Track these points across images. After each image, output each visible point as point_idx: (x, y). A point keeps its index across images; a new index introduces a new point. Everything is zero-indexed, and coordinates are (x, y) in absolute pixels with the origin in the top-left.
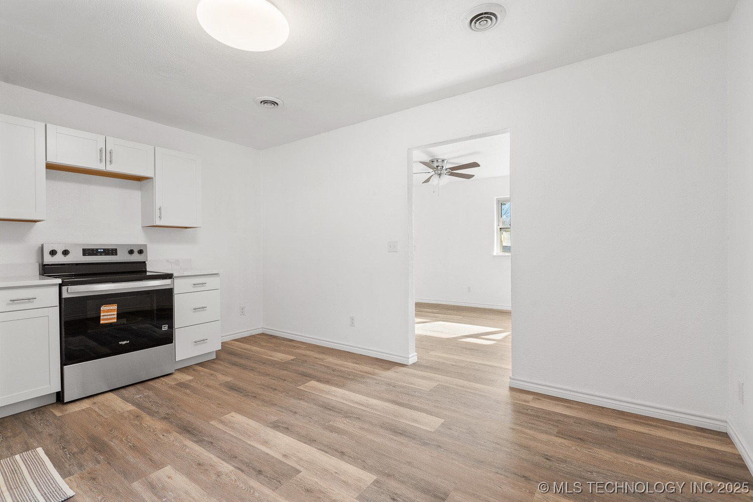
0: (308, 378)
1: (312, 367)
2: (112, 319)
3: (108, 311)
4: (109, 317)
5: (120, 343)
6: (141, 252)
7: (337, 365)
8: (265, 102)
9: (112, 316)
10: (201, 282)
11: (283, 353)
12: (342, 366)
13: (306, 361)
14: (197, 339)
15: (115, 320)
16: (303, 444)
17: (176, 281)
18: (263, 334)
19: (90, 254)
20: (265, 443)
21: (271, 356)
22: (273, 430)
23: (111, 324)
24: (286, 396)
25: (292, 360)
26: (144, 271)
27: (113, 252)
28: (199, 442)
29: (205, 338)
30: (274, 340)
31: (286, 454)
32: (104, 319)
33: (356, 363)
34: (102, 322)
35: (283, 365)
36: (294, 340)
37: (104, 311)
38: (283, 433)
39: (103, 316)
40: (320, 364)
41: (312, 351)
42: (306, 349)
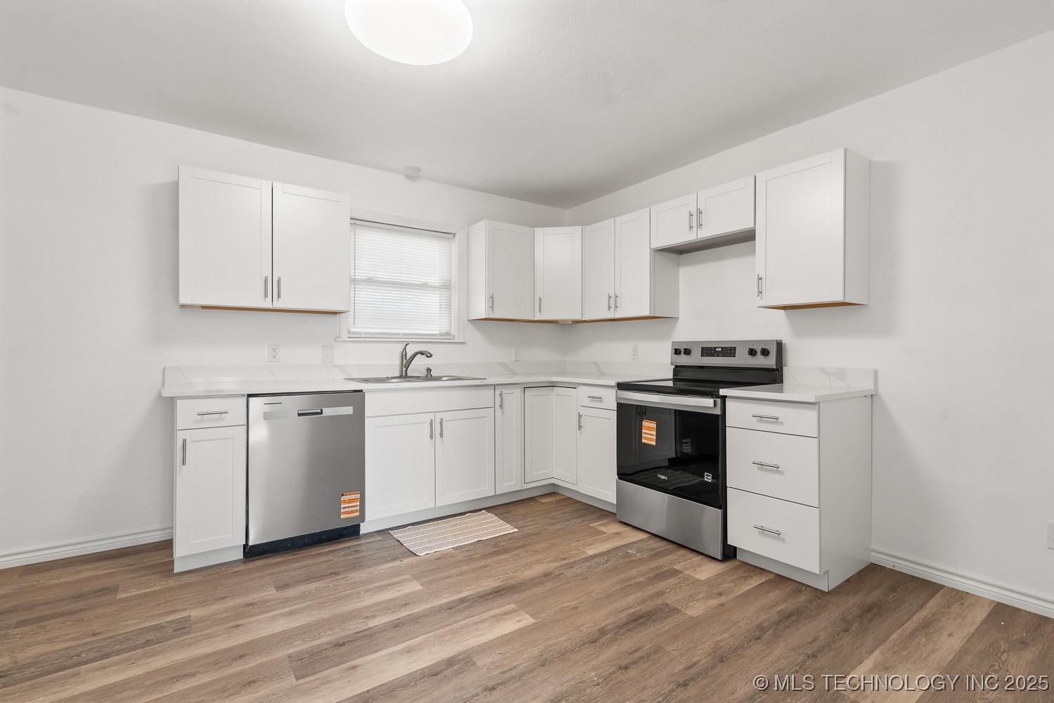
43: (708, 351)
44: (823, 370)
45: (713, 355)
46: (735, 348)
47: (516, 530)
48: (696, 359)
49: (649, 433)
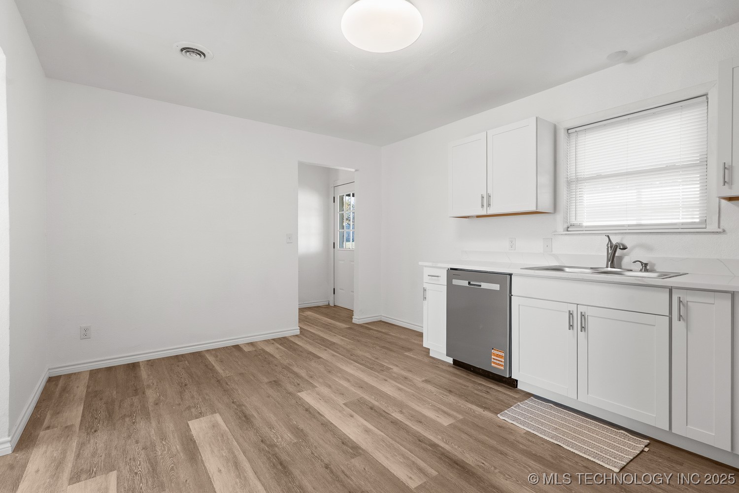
16: (334, 423)
20: (367, 431)
22: (358, 443)
28: (434, 445)
31: (351, 418)
38: (349, 438)
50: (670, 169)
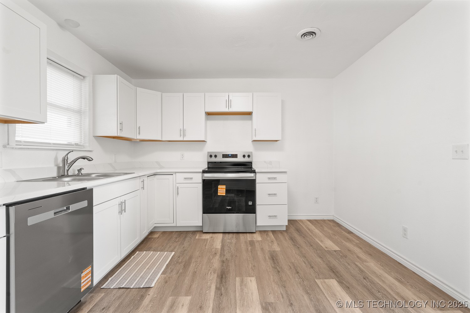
0: (333, 275)
1: (347, 264)
2: (223, 193)
3: (222, 188)
4: (222, 192)
5: (227, 207)
6: (249, 156)
7: (374, 273)
8: (304, 35)
9: (223, 192)
10: (274, 177)
11: (334, 242)
12: (378, 276)
13: (346, 257)
14: (271, 215)
15: (225, 194)
17: (257, 175)
18: (333, 221)
19: (226, 157)
21: (322, 241)
23: (222, 196)
24: (300, 283)
25: (335, 251)
26: (251, 167)
27: (235, 156)
29: (276, 215)
30: (337, 228)
32: (220, 193)
33: (399, 281)
34: (219, 194)
35: (322, 253)
36: (352, 233)
37: (220, 189)
39: (219, 191)
40: (357, 265)
41: (361, 248)
42: (357, 245)
43: (225, 156)
44: (265, 162)
45: (228, 157)
46: (237, 155)
47: (173, 253)
48: (220, 159)
49: (222, 190)
50: (67, 109)
